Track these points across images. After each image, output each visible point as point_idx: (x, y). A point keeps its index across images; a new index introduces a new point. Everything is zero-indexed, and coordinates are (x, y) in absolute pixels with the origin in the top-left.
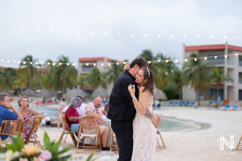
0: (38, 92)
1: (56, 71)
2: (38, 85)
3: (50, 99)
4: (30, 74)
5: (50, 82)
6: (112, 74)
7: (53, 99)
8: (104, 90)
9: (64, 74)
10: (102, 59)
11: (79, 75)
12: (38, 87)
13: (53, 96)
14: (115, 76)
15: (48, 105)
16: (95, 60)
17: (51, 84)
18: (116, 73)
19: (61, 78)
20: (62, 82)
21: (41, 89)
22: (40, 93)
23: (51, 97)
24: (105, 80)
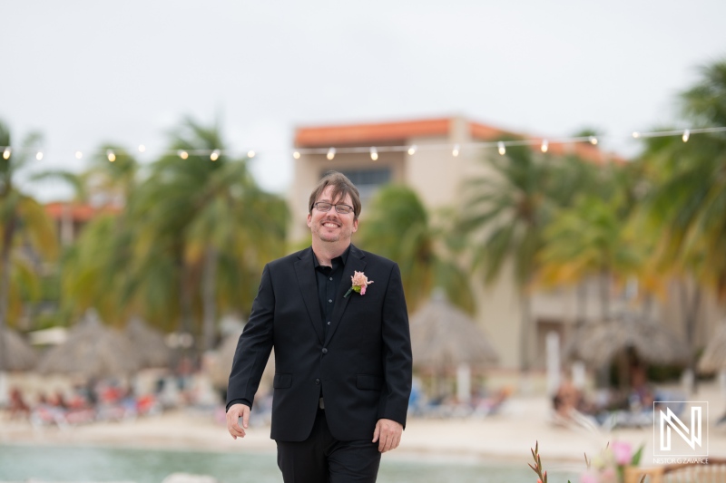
0: (48, 347)
1: (157, 212)
2: (50, 299)
3: (123, 383)
5: (121, 281)
6: (506, 217)
7: (145, 383)
8: (457, 317)
9: (211, 227)
10: (437, 130)
12: (47, 314)
13: (146, 365)
14: (521, 230)
15: (114, 420)
16: (395, 139)
17: (131, 289)
19: (193, 251)
20: (197, 274)
21: (67, 323)
22: (68, 349)
23: (132, 374)
24: (465, 260)
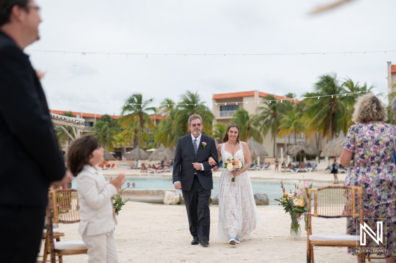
0: (151, 153)
1: (178, 117)
2: (151, 141)
4: (139, 124)
6: (269, 117)
8: (258, 144)
10: (251, 95)
11: (214, 123)
14: (273, 120)
16: (240, 98)
18: (274, 116)
21: (156, 147)
22: (156, 153)
24: (258, 128)
